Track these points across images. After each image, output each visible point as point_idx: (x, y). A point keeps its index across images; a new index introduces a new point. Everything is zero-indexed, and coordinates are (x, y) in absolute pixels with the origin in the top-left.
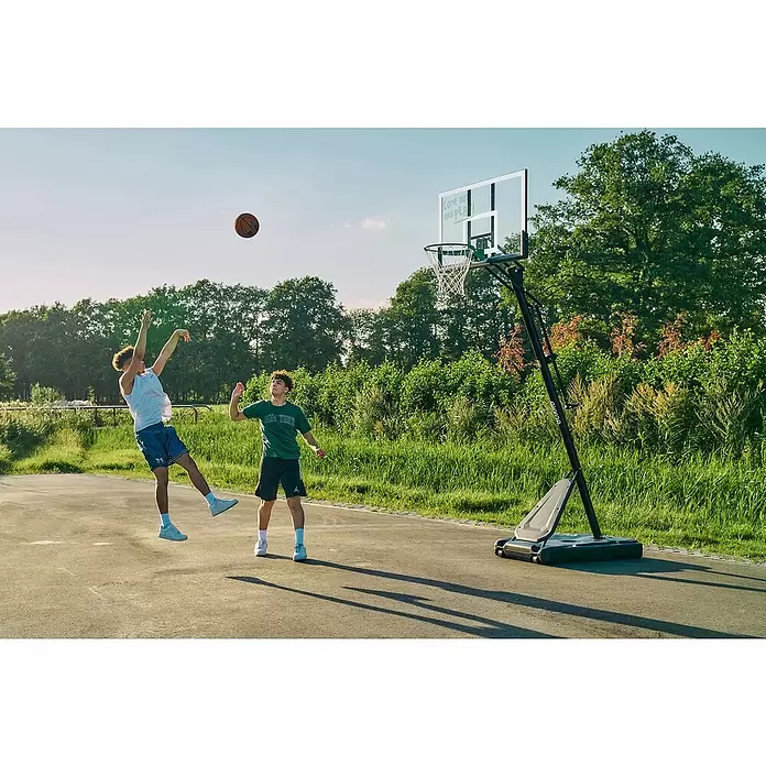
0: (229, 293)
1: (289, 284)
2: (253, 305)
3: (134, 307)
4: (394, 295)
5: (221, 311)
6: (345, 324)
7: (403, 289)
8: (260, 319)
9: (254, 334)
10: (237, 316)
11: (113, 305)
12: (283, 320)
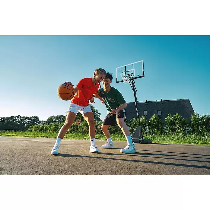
0: (23, 117)
1: (33, 117)
2: (27, 119)
3: (7, 118)
4: (48, 119)
5: (22, 120)
6: (40, 122)
7: (49, 118)
8: (27, 121)
9: (26, 123)
10: (24, 120)
11: (3, 118)
12: (31, 121)
